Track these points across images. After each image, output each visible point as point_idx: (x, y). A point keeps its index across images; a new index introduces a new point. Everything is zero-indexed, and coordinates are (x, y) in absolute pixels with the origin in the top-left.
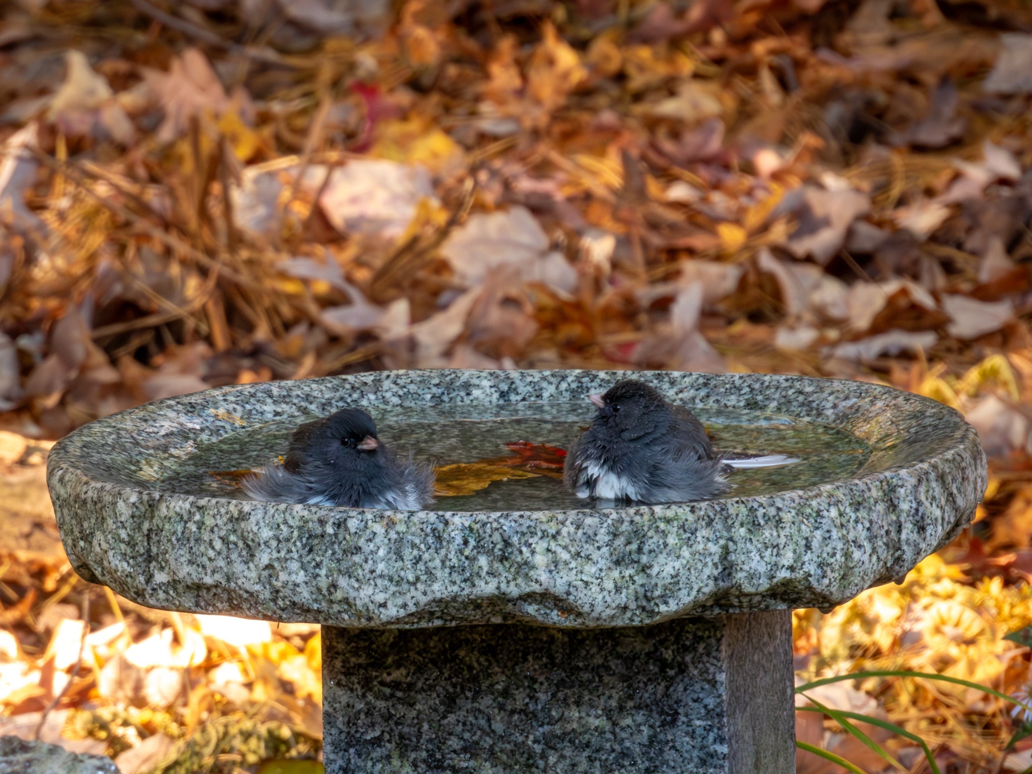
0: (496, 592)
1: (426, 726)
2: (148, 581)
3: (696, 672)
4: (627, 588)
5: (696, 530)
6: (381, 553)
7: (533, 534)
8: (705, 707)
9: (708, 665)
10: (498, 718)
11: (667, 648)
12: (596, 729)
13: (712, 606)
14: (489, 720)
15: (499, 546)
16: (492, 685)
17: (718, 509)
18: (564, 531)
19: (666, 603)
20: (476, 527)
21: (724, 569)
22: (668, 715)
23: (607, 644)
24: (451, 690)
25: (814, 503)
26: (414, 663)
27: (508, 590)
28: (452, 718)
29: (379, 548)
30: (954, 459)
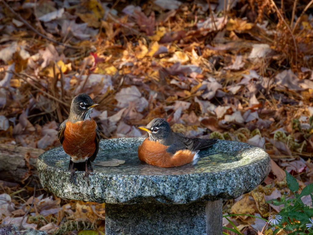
0: (150, 195)
1: (131, 228)
2: (62, 192)
3: (199, 215)
4: (183, 194)
5: (200, 180)
6: (121, 185)
7: (159, 181)
8: (201, 224)
9: (202, 213)
10: (149, 226)
11: (192, 209)
12: (174, 229)
13: (204, 199)
14: (147, 227)
15: (151, 184)
16: (148, 218)
17: (206, 175)
18: (167, 180)
19: (193, 198)
20: (145, 179)
21: (207, 190)
22: (192, 226)
23: (176, 208)
24: (137, 219)
25: (229, 173)
26: (128, 212)
27: (153, 195)
28: (137, 226)
29: (121, 184)
30: (264, 162)
